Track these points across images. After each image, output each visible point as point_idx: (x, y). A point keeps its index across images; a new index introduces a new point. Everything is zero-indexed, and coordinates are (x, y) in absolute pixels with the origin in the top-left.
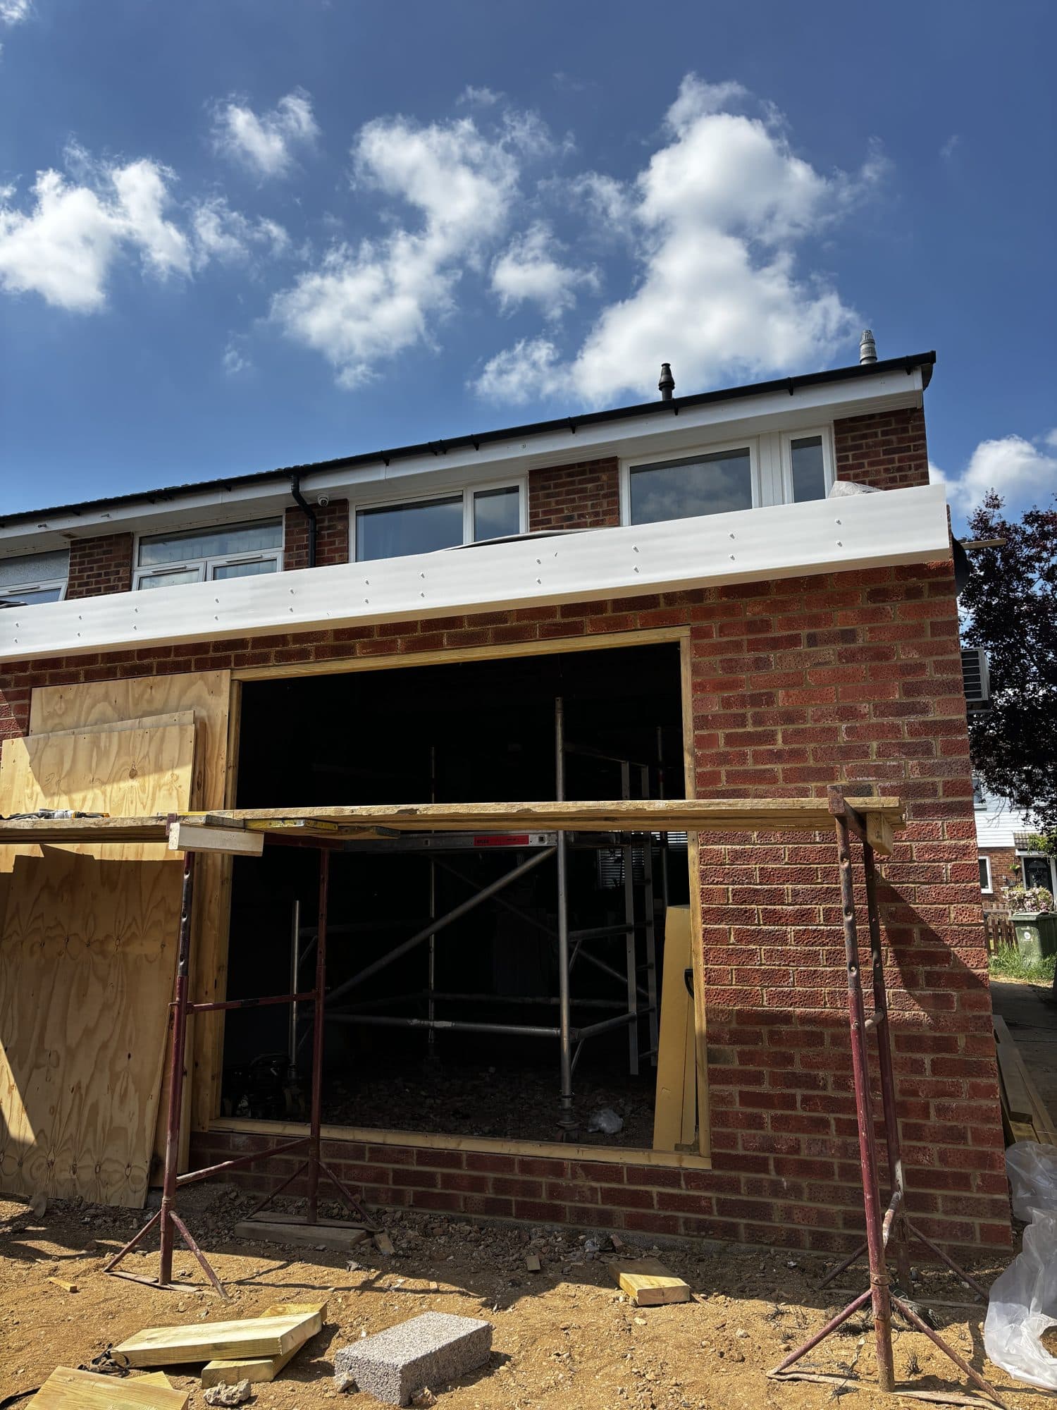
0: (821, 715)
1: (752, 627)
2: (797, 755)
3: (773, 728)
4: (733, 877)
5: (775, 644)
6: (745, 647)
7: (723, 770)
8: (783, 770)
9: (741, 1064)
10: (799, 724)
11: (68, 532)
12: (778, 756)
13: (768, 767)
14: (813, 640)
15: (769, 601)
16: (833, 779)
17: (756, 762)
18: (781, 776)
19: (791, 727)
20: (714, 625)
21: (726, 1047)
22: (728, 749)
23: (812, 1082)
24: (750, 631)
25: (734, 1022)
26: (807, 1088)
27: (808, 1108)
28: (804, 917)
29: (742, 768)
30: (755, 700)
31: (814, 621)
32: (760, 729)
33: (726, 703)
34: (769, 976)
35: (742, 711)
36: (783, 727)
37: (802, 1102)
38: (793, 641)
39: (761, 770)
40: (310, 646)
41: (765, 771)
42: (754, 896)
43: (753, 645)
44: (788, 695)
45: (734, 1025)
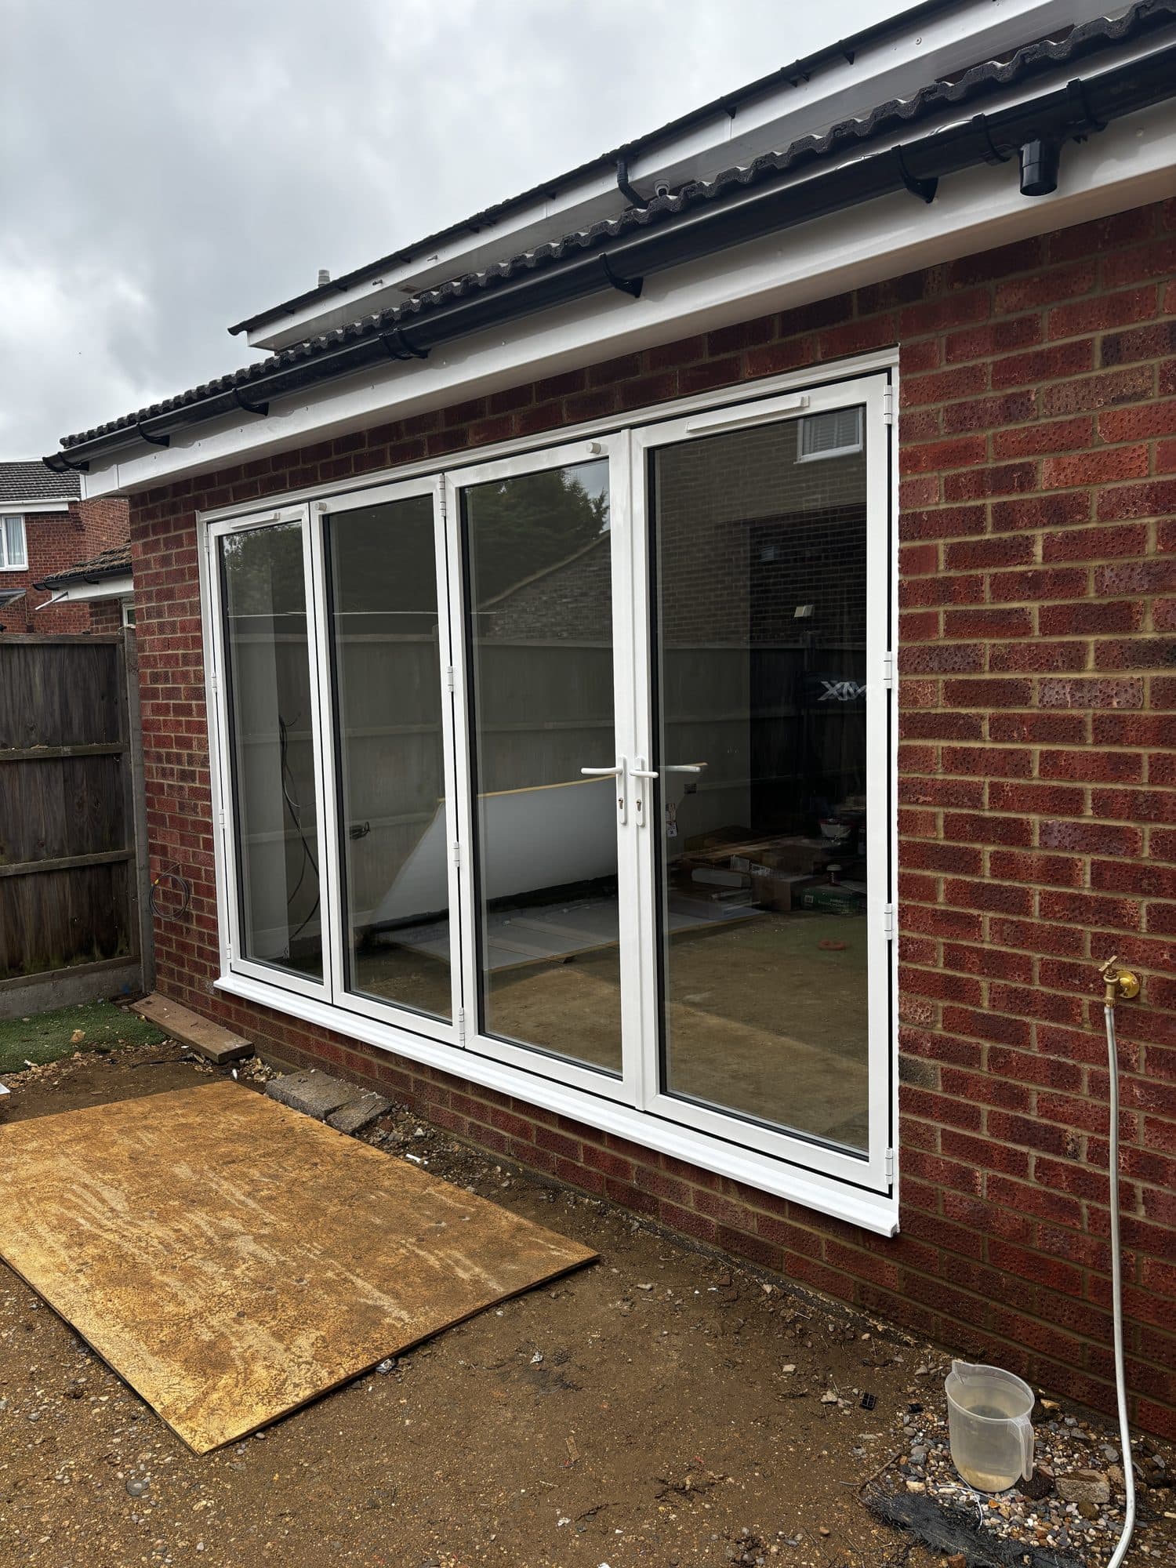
0: (1118, 504)
1: (1003, 337)
2: (1069, 582)
3: (1028, 533)
4: (946, 794)
5: (1044, 366)
6: (987, 380)
7: (941, 610)
8: (1042, 610)
9: (945, 1091)
10: (1074, 523)
11: (404, 285)
12: (1033, 585)
13: (1015, 605)
14: (1114, 350)
15: (1036, 280)
16: (1129, 628)
17: (997, 596)
18: (1036, 623)
19: (1059, 530)
20: (936, 339)
21: (926, 1061)
22: (952, 573)
23: (1054, 1141)
24: (1000, 345)
25: (940, 1026)
26: (1047, 1150)
27: (1045, 1179)
28: (1058, 871)
29: (973, 607)
30: (1001, 480)
31: (1120, 309)
32: (1005, 535)
33: (953, 490)
34: (995, 964)
35: (979, 503)
36: (1047, 530)
37: (1037, 1167)
38: (1076, 357)
39: (1002, 611)
40: (422, 436)
41: (1010, 612)
42: (982, 829)
43: (1005, 373)
44: (1059, 467)
45: (939, 1030)
